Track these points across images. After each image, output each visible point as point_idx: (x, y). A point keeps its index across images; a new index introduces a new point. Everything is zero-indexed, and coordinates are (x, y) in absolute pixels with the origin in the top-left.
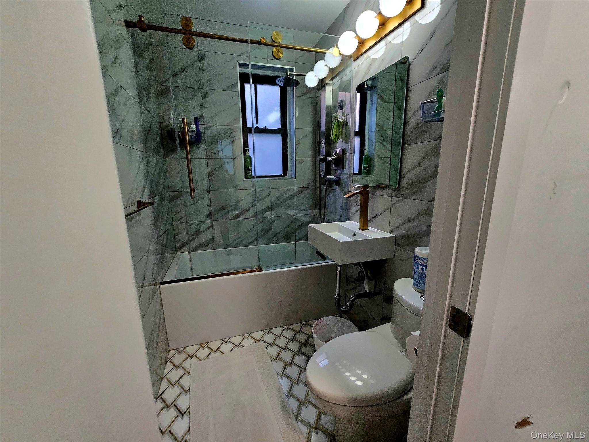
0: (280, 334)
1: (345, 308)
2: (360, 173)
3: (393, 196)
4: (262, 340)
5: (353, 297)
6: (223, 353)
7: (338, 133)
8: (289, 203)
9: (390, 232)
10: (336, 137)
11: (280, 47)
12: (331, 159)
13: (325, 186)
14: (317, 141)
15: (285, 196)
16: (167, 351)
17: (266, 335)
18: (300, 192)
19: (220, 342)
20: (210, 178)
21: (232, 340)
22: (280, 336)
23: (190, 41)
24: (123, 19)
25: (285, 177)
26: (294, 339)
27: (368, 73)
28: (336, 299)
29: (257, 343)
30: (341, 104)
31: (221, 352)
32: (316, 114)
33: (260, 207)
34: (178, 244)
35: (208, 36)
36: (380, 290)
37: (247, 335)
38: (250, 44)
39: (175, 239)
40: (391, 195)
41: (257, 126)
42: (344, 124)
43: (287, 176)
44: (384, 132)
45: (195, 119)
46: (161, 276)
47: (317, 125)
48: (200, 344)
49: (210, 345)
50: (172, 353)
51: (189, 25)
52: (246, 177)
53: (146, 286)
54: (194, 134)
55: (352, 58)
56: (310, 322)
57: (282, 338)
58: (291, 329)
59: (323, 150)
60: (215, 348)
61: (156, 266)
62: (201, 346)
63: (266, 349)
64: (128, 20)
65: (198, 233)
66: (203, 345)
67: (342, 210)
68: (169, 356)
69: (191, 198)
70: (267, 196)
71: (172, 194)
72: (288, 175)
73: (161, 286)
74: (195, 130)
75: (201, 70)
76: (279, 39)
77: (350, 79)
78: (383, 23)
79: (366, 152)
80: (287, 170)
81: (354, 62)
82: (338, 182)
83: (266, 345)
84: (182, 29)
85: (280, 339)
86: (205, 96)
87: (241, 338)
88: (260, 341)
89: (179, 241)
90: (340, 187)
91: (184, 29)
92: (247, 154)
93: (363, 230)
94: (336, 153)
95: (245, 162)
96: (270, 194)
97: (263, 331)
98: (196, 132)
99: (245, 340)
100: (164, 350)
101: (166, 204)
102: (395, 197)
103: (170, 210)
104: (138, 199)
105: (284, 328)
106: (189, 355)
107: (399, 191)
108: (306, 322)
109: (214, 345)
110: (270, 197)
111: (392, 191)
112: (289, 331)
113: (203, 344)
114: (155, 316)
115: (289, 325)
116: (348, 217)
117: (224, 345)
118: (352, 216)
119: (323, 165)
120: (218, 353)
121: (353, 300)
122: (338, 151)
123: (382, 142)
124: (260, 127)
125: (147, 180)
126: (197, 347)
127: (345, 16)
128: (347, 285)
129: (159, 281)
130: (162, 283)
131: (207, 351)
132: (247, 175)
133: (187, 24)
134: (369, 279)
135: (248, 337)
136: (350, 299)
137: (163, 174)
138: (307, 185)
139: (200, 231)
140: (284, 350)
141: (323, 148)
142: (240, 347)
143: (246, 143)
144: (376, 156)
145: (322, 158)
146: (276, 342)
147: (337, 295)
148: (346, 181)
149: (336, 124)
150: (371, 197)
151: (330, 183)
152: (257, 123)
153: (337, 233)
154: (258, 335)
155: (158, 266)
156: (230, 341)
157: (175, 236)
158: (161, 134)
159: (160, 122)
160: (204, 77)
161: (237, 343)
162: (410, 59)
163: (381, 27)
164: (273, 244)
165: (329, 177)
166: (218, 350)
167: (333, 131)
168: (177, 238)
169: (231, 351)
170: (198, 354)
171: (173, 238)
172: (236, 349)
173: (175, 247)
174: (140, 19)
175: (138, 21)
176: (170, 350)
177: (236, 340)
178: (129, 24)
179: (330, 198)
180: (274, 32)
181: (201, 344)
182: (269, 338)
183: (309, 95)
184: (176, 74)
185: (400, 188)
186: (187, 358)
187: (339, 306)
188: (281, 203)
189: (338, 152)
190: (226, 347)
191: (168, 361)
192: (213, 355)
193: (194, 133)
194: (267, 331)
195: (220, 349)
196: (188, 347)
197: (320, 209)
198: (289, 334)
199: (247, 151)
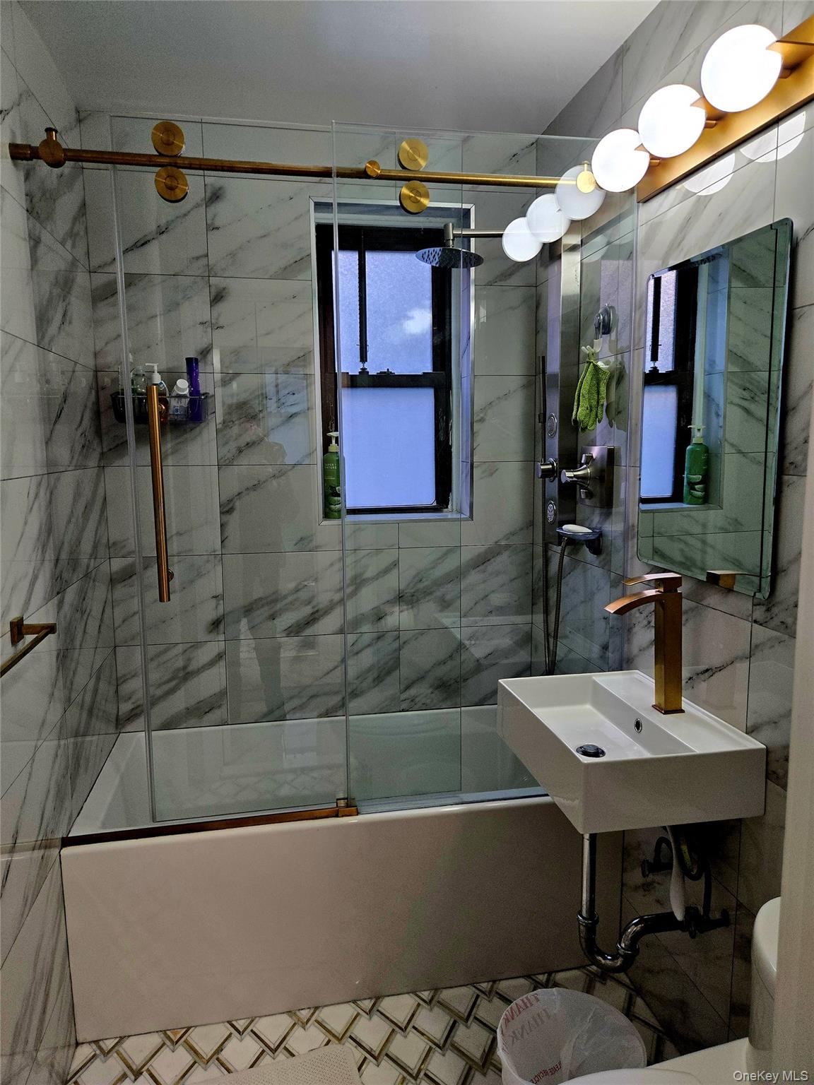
0: (406, 1022)
1: (609, 958)
2: (677, 496)
3: (755, 622)
4: (351, 1037)
5: (636, 924)
6: (229, 1071)
7: (594, 403)
8: (450, 590)
9: (751, 731)
10: (589, 415)
11: (421, 181)
12: (575, 476)
13: (559, 549)
14: (537, 413)
15: (439, 572)
16: (69, 1046)
17: (363, 1020)
18: (482, 561)
19: (224, 1030)
20: (225, 518)
21: (262, 1026)
22: (406, 1028)
23: (174, 184)
24: (7, 142)
25: (442, 512)
26: (447, 1043)
27: (679, 245)
28: (582, 928)
29: (335, 1045)
30: (606, 318)
31: (222, 1064)
32: (537, 332)
33: (368, 599)
34: (125, 707)
35: (222, 167)
36: (725, 913)
37: (305, 1014)
38: (335, 178)
39: (117, 692)
40: (751, 615)
41: (364, 369)
42: (613, 376)
43: (447, 507)
44: (753, 374)
45: (189, 361)
46: (68, 814)
47: (537, 364)
48: (165, 1032)
49: (195, 1037)
50: (84, 1052)
51: (173, 143)
52: (327, 514)
53: (23, 850)
54: (185, 402)
55: (635, 195)
56: (503, 986)
57: (413, 1035)
58: (442, 1005)
59: (554, 444)
60: (206, 1049)
61: (52, 792)
62: (169, 1038)
63: (359, 1069)
64: (19, 141)
65: (186, 675)
66: (175, 1037)
67: (608, 631)
68: (76, 1065)
69: (161, 600)
70: (386, 571)
71: (117, 564)
72: (452, 505)
73: (67, 851)
74: (186, 392)
75: (210, 227)
76: (419, 160)
77: (631, 253)
78: (717, 119)
79: (697, 437)
80: (450, 490)
81: (640, 208)
82: (596, 544)
83: (359, 1054)
84: (156, 153)
85: (406, 1037)
86: (218, 298)
87: (286, 1021)
88: (343, 1041)
89: (130, 698)
90: (602, 557)
91: (161, 155)
92: (333, 447)
93: (667, 712)
94: (590, 458)
95: (325, 472)
96: (395, 564)
97: (354, 1002)
98: (191, 399)
99: (298, 1031)
100: (61, 1043)
101: (99, 593)
102: (761, 625)
103: (108, 610)
104: (14, 615)
105: (419, 997)
106: (129, 1067)
107: (775, 610)
108: (491, 983)
109: (205, 1040)
110: (395, 571)
111: (754, 605)
112: (437, 1010)
113: (175, 1034)
114: (39, 947)
115: (436, 990)
116: (625, 656)
117: (234, 1043)
118: (636, 656)
119: (553, 488)
120: (214, 1070)
121: (637, 936)
122: (595, 452)
123: (745, 404)
124: (372, 372)
125: (44, 552)
126: (156, 1040)
127: (616, 73)
128: (624, 870)
129: (61, 834)
130: (68, 842)
131: (182, 1057)
132: (330, 509)
133: (168, 140)
134: (685, 872)
135: (308, 1020)
136: (626, 930)
137: (94, 516)
138: (507, 537)
139: (190, 668)
140: (413, 1081)
141: (552, 437)
142: (281, 1056)
143: (331, 418)
144: (727, 449)
145: (551, 467)
146: (393, 1049)
147: (584, 914)
148: (619, 542)
149: (588, 376)
150: (692, 610)
151: (573, 543)
152: (363, 358)
153: (588, 707)
154: (337, 1017)
155: (58, 792)
156: (252, 1031)
157: (119, 682)
158: (97, 403)
159: (96, 371)
160: (218, 247)
161: (273, 1039)
162: (799, 226)
163: (716, 124)
164: (403, 711)
165: (569, 528)
166: (215, 1057)
167: (581, 398)
168: (126, 688)
169: (252, 1066)
170: (158, 1066)
171: (112, 689)
172: (267, 1059)
173: (118, 715)
174: (50, 136)
175: (46, 143)
176: (77, 1044)
177: (272, 1028)
178: (18, 153)
179: (573, 582)
180: (405, 145)
181: (168, 1032)
182: (371, 1032)
183: (515, 280)
184: (145, 240)
185: (777, 600)
186: (124, 1076)
187: (592, 949)
188: (427, 593)
189: (594, 457)
190: (241, 1051)
191: (71, 1079)
192: (198, 1074)
193: (183, 400)
194: (367, 1004)
195: (223, 1055)
196: (129, 1036)
197: (546, 612)
198: (433, 1023)
199: (334, 441)
